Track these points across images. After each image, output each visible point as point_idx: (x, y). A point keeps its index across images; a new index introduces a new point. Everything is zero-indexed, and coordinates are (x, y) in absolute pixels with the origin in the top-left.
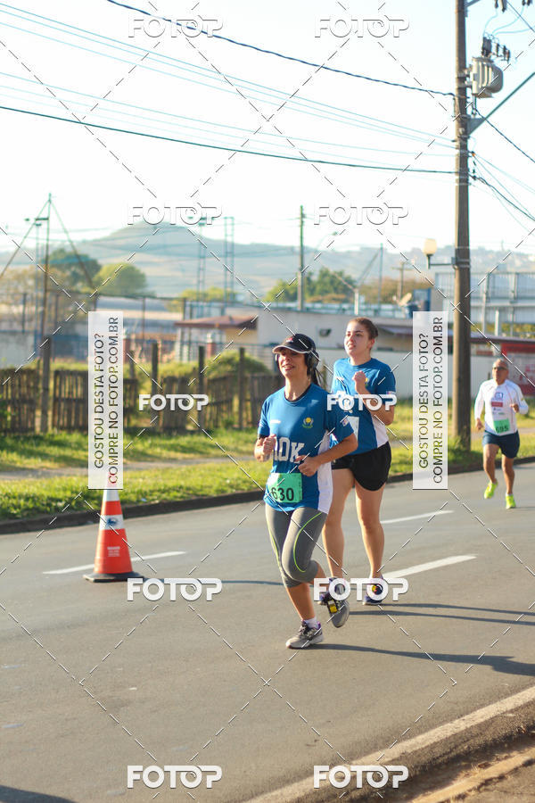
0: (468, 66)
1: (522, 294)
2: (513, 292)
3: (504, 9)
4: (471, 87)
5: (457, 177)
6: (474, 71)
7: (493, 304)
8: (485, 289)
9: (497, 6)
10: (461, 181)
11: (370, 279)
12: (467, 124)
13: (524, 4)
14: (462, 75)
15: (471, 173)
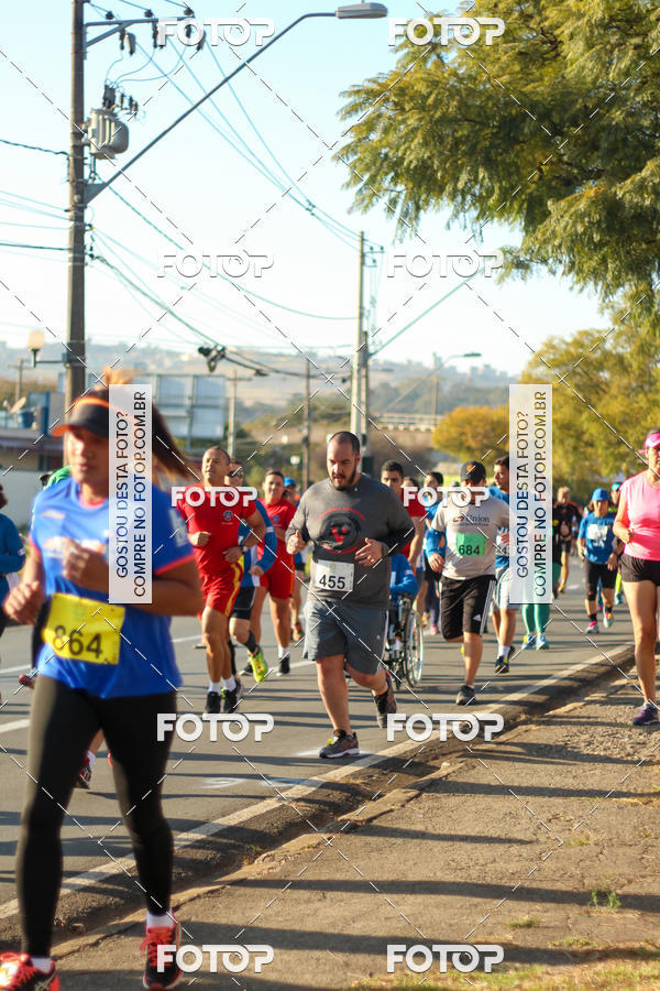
0: (85, 119)
3: (132, 52)
4: (88, 145)
5: (71, 255)
6: (94, 125)
9: (122, 48)
10: (75, 260)
12: (83, 191)
13: (155, 46)
14: (77, 130)
15: (87, 250)
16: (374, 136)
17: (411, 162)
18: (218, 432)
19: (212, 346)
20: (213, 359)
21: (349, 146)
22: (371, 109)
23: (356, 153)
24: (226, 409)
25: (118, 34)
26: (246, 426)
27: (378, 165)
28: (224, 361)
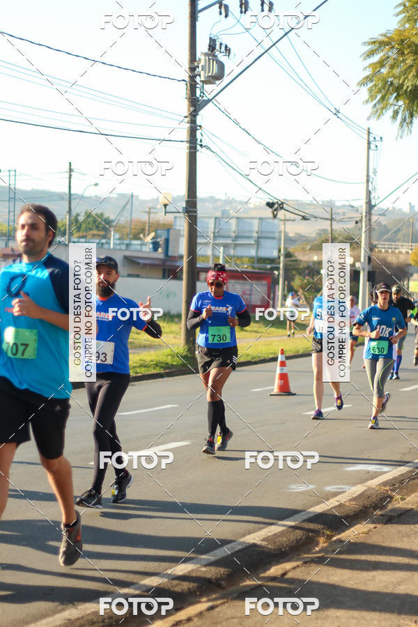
0: (197, 59)
1: (241, 234)
2: (234, 232)
3: (226, 16)
4: (200, 75)
5: (188, 145)
6: (202, 63)
7: (218, 241)
8: (212, 230)
9: (221, 13)
10: (190, 148)
11: (123, 220)
12: (196, 104)
13: (241, 12)
14: (193, 66)
15: (198, 142)
16: (384, 71)
17: (408, 87)
18: (275, 254)
19: (275, 201)
20: (275, 210)
21: (367, 77)
22: (382, 54)
23: (372, 81)
24: (280, 240)
25: (218, 5)
26: (291, 250)
27: (386, 88)
28: (282, 210)
